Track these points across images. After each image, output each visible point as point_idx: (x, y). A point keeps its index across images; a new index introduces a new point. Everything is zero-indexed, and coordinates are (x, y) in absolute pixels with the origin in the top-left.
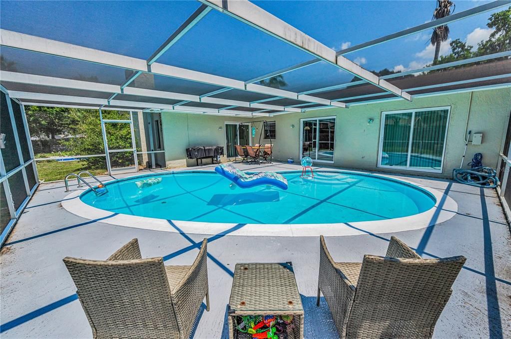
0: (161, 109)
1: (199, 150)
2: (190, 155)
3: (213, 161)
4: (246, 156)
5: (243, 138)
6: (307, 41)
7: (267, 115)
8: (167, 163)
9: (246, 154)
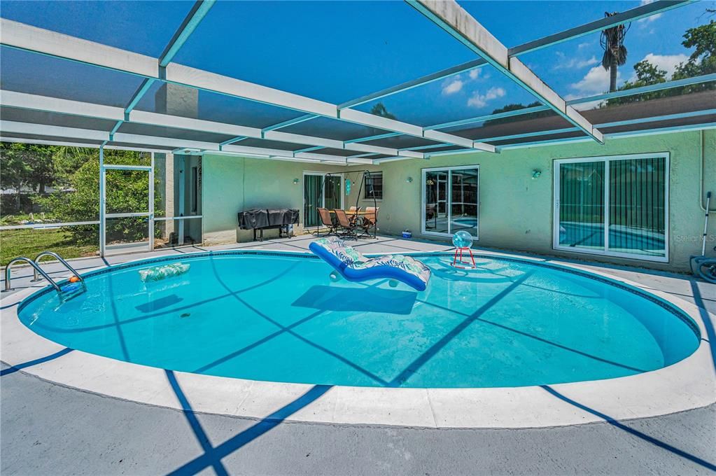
0: (202, 150)
1: (258, 215)
2: (244, 224)
3: (281, 232)
4: (335, 226)
5: (331, 197)
6: (463, 20)
7: (370, 162)
8: (204, 235)
9: (335, 223)
